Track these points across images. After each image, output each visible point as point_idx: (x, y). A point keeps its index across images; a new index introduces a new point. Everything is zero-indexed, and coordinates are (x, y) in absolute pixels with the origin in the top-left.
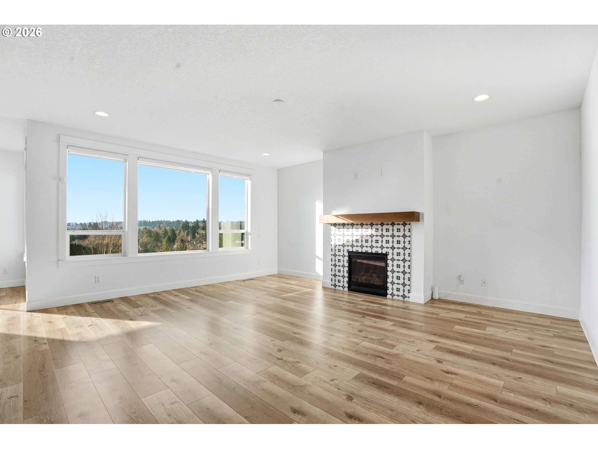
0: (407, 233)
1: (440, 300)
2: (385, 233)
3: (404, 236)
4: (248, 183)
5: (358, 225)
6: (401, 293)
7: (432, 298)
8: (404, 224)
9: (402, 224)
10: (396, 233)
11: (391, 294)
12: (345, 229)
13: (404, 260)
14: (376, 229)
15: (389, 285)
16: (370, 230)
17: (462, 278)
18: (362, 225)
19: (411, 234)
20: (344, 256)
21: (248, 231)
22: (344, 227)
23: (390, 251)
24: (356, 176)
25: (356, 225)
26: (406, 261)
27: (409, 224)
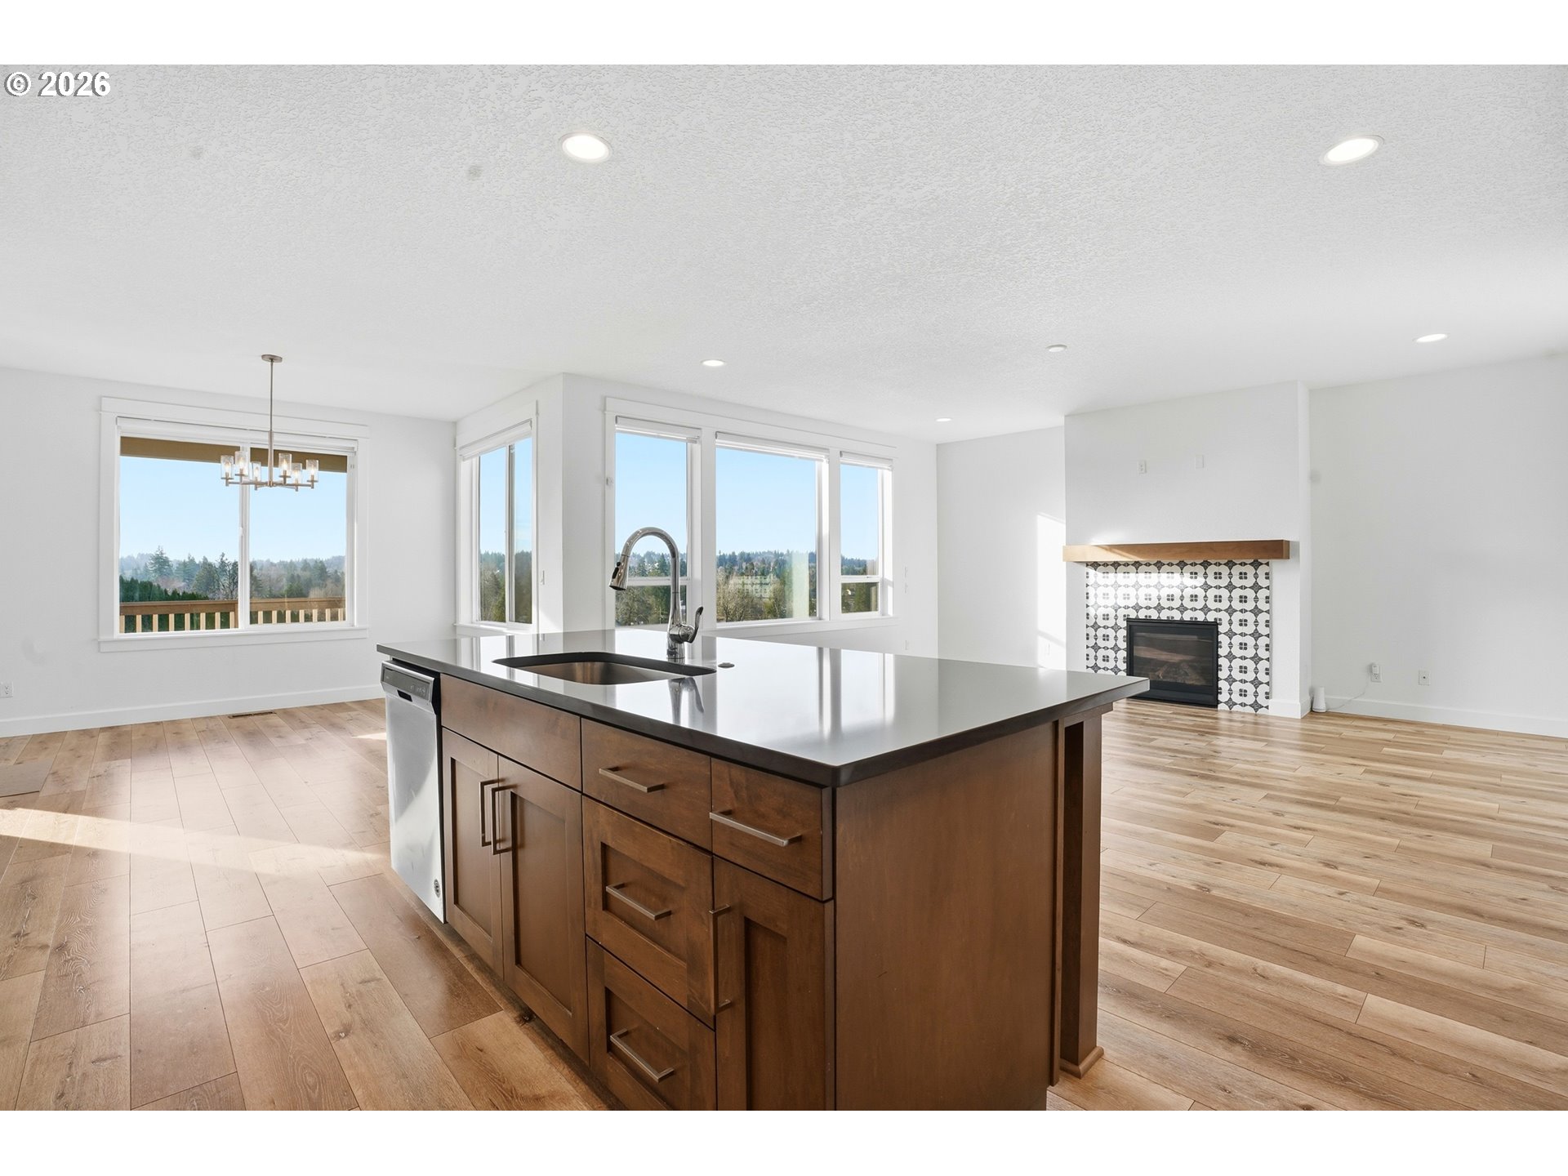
0: (1262, 582)
1: (1328, 714)
2: (1211, 581)
3: (1256, 587)
4: (888, 475)
5: (1150, 565)
6: (1250, 700)
7: (1312, 710)
8: (1256, 565)
9: (1251, 564)
10: (1236, 581)
11: (1226, 703)
12: (1119, 574)
13: (1256, 635)
14: (1191, 573)
15: (1222, 684)
16: (1177, 576)
17: (1376, 670)
18: (1159, 565)
19: (1271, 582)
20: (1116, 628)
21: (885, 577)
22: (1116, 569)
23: (1224, 616)
24: (1144, 467)
25: (1146, 565)
26: (1261, 635)
27: (1267, 564)
